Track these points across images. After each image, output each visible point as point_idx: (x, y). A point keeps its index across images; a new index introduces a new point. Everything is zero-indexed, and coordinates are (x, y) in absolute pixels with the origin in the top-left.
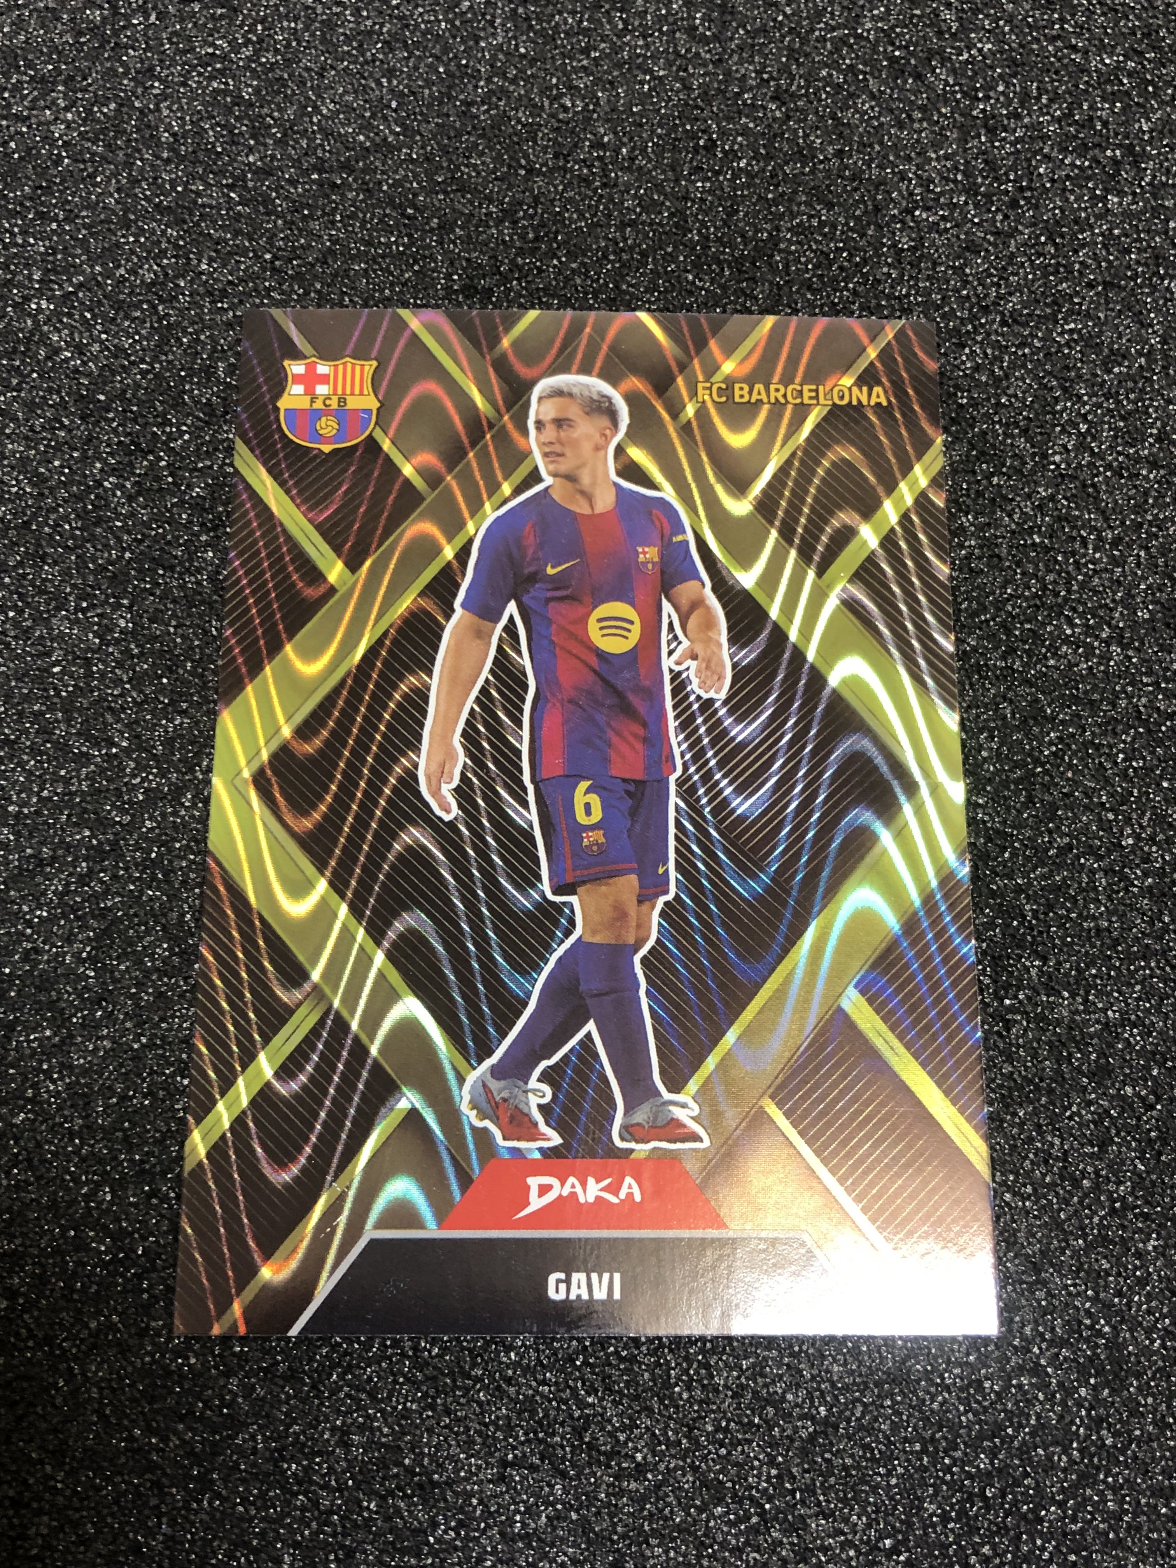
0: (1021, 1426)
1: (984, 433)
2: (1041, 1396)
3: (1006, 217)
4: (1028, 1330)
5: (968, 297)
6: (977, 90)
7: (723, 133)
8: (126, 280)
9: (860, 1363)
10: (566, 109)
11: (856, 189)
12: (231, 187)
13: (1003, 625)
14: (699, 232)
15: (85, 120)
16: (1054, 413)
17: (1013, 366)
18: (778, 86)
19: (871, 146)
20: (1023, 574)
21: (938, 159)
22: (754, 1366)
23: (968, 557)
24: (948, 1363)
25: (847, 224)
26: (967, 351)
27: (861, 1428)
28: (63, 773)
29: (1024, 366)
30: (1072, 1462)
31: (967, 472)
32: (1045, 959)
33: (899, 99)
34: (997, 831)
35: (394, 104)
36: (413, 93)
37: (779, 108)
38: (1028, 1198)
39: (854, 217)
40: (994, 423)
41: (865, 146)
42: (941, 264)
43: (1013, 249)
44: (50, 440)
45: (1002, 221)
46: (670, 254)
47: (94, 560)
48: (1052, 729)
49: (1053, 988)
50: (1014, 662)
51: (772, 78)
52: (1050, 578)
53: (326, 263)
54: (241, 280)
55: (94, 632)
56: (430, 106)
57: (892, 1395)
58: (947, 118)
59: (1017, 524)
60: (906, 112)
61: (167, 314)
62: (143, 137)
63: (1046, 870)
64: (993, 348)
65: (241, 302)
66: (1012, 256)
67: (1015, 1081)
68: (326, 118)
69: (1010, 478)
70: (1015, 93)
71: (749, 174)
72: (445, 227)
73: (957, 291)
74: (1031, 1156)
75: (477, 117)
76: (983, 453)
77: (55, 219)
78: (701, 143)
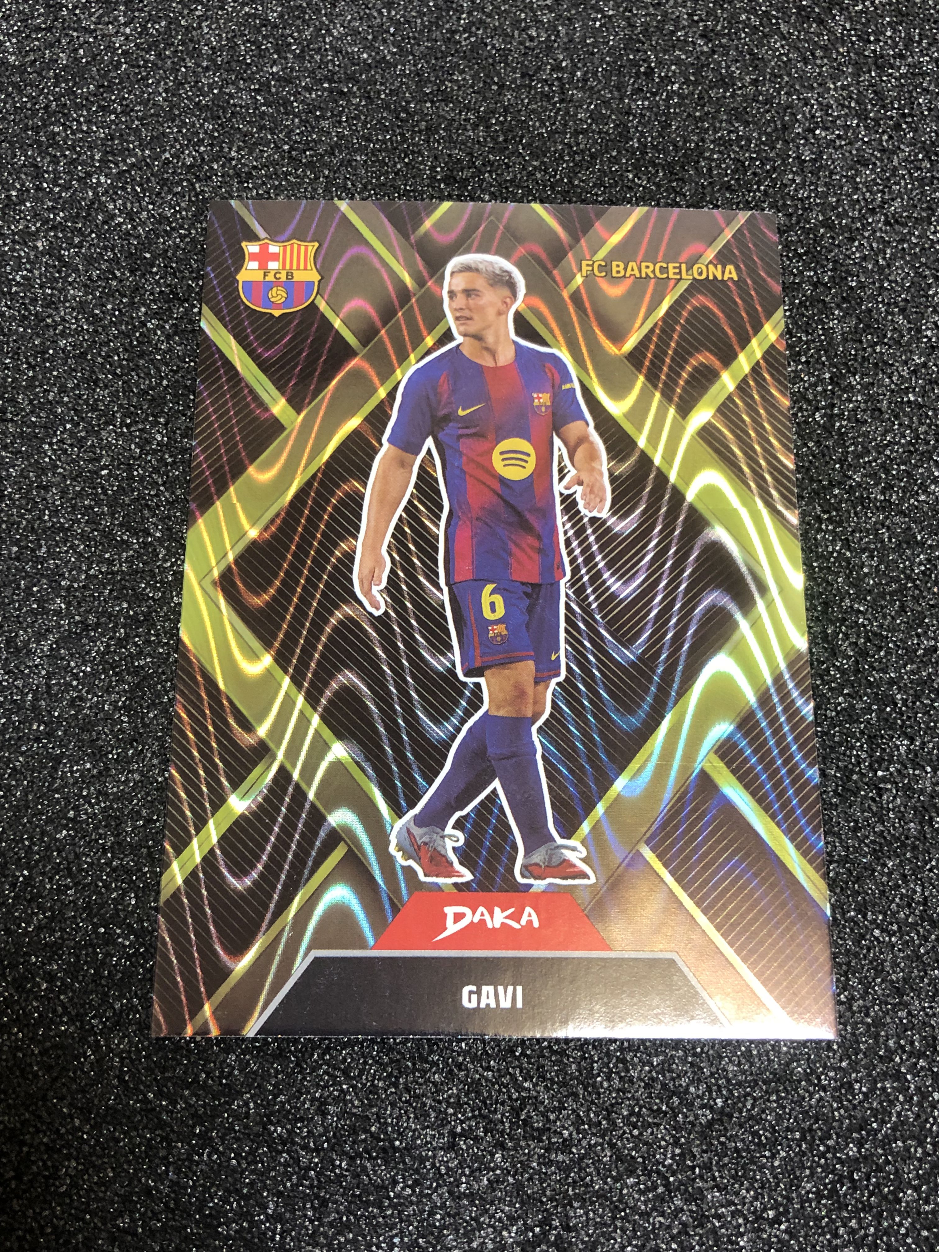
0: (884, 1122)
1: (870, 310)
2: (901, 1098)
3: (891, 137)
4: (891, 1043)
5: (858, 201)
6: (869, 34)
7: (660, 63)
8: (170, 162)
9: (752, 1064)
10: (532, 39)
11: (768, 111)
12: (257, 91)
13: (883, 466)
14: (639, 140)
15: (140, 34)
16: (927, 296)
17: (894, 257)
18: (706, 26)
19: (781, 76)
20: (900, 425)
21: (835, 89)
22: (663, 1062)
23: (855, 410)
24: (825, 1067)
25: (760, 138)
26: (856, 243)
27: (751, 1117)
28: (107, 556)
29: (903, 258)
30: (926, 1154)
31: (856, 341)
32: (912, 740)
33: (806, 41)
34: (875, 634)
35: (392, 30)
36: (408, 22)
37: (706, 44)
38: (894, 934)
39: (765, 133)
40: (878, 302)
41: (776, 76)
42: (836, 174)
43: (895, 163)
44: (105, 288)
45: (887, 141)
46: (614, 157)
47: (138, 386)
48: (922, 552)
49: (918, 764)
50: (891, 496)
51: (701, 20)
52: (921, 429)
53: (333, 154)
54: (264, 166)
55: (136, 443)
56: (422, 31)
57: (777, 1092)
58: (844, 57)
59: (896, 385)
60: (811, 51)
61: (202, 191)
62: (187, 49)
63: (914, 666)
64: (878, 243)
65: (264, 183)
66: (895, 169)
67: (885, 838)
68: (338, 39)
69: (890, 347)
70: (900, 37)
71: (680, 96)
72: (431, 130)
73: (849, 195)
74: (897, 900)
75: (460, 42)
76: (868, 326)
77: (114, 112)
78: (642, 70)
